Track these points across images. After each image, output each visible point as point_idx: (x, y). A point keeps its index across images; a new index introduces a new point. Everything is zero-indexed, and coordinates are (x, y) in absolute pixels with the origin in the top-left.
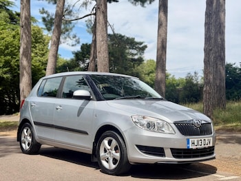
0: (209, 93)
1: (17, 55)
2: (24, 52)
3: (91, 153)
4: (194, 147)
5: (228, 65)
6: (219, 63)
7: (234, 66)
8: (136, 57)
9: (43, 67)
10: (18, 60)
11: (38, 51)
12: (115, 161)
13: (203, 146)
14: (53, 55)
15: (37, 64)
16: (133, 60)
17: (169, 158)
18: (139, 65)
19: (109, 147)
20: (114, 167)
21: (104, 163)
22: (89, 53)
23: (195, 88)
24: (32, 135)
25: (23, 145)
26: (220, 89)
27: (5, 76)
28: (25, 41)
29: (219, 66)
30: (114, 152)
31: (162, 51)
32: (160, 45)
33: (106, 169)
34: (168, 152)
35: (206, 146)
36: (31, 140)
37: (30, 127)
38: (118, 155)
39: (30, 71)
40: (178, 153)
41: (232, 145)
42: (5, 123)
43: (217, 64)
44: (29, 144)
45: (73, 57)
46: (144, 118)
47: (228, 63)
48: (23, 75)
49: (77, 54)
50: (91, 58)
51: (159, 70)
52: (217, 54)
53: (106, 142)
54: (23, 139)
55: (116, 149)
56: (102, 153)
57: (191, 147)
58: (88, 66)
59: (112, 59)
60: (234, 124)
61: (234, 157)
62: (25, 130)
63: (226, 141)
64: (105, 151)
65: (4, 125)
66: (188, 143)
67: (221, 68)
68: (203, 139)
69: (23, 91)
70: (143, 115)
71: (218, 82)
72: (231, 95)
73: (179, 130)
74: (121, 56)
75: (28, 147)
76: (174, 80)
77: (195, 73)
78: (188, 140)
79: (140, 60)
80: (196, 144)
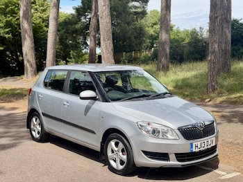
0: (214, 63)
1: (16, 14)
2: (24, 15)
3: (99, 150)
4: (197, 150)
5: (234, 20)
6: (225, 26)
7: (240, 22)
8: (139, 10)
9: (44, 24)
10: (18, 19)
11: (37, 6)
12: (122, 163)
13: (206, 147)
14: (54, 18)
15: (38, 22)
16: (136, 13)
17: (173, 162)
18: (142, 18)
19: (116, 149)
20: (121, 167)
21: (112, 163)
22: (90, 8)
23: (200, 44)
24: (41, 124)
25: (33, 133)
26: (226, 53)
27: (7, 36)
28: (25, 3)
29: (225, 29)
30: (121, 154)
31: (166, 10)
32: (164, 4)
33: (114, 169)
34: (172, 157)
35: (209, 147)
36: (40, 129)
37: (38, 116)
38: (124, 157)
39: (32, 34)
40: (182, 157)
41: (235, 124)
42: (11, 90)
43: (222, 27)
44: (38, 133)
45: (73, 12)
46: (149, 124)
47: (235, 18)
48: (25, 39)
49: (78, 10)
50: (93, 14)
51: (163, 31)
52: (223, 17)
53: (113, 143)
54: (32, 127)
55: (123, 151)
56: (109, 154)
57: (194, 150)
58: (90, 21)
59: (115, 13)
60: (238, 95)
61: (236, 142)
62: (34, 119)
63: (229, 119)
64: (113, 152)
65: (10, 92)
66: (192, 147)
67: (227, 31)
68: (205, 141)
69: (26, 55)
70: (149, 121)
71: (223, 46)
72: (236, 52)
73: (183, 135)
74: (124, 11)
75: (38, 136)
76: (178, 32)
77: (200, 28)
78: (192, 144)
79: (144, 13)
80: (199, 147)
